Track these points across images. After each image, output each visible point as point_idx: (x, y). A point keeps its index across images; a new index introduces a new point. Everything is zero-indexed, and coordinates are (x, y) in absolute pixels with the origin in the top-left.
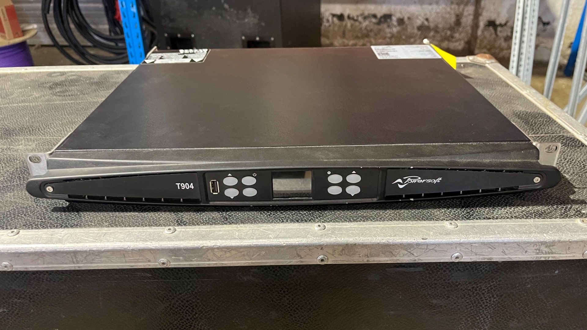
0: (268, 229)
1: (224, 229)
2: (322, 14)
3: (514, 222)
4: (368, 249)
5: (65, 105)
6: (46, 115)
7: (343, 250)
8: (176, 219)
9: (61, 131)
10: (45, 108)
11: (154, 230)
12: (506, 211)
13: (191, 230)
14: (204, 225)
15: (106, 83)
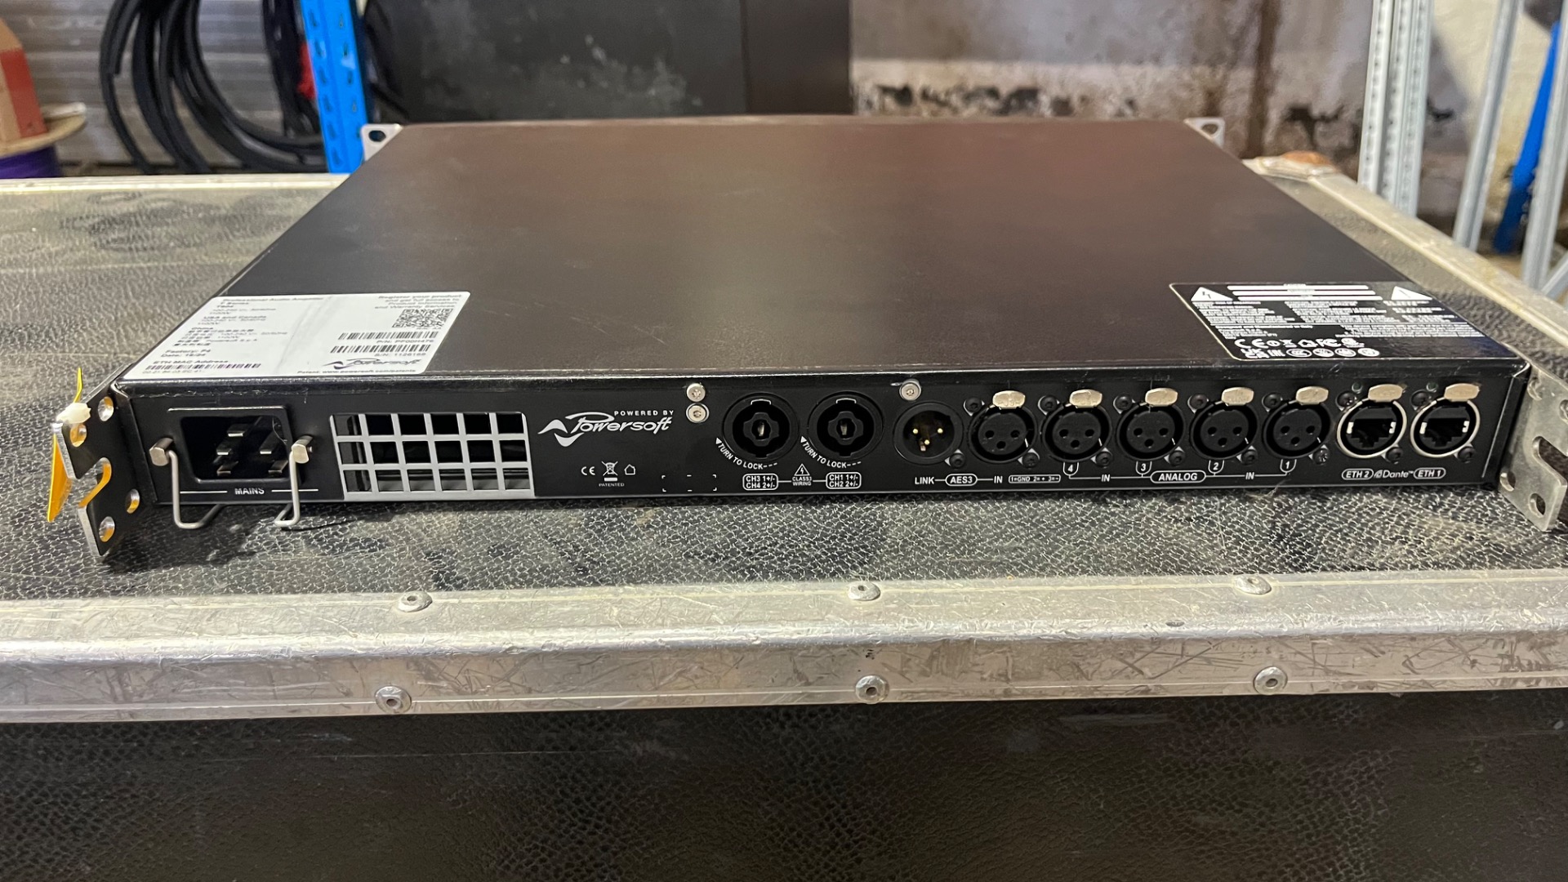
0: (709, 597)
1: (576, 598)
2: (855, 88)
3: (1433, 578)
4: (1008, 654)
5: (129, 273)
6: (73, 297)
7: (933, 657)
8: (432, 572)
9: (113, 338)
10: (71, 279)
11: (365, 603)
12: (1406, 547)
13: (476, 600)
14: (516, 587)
15: (253, 218)
